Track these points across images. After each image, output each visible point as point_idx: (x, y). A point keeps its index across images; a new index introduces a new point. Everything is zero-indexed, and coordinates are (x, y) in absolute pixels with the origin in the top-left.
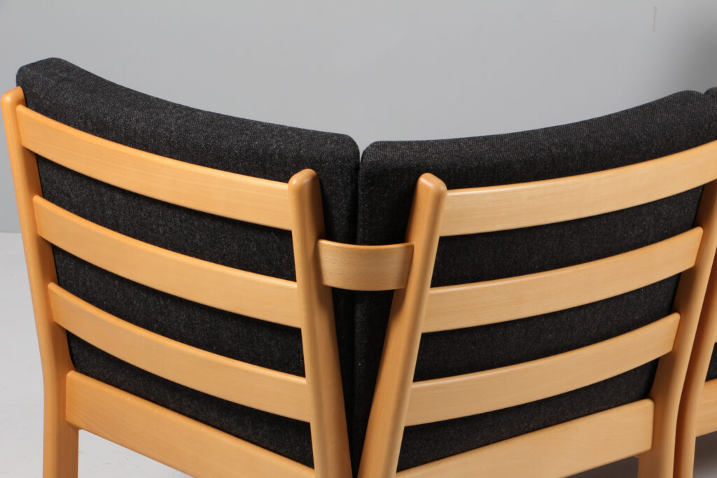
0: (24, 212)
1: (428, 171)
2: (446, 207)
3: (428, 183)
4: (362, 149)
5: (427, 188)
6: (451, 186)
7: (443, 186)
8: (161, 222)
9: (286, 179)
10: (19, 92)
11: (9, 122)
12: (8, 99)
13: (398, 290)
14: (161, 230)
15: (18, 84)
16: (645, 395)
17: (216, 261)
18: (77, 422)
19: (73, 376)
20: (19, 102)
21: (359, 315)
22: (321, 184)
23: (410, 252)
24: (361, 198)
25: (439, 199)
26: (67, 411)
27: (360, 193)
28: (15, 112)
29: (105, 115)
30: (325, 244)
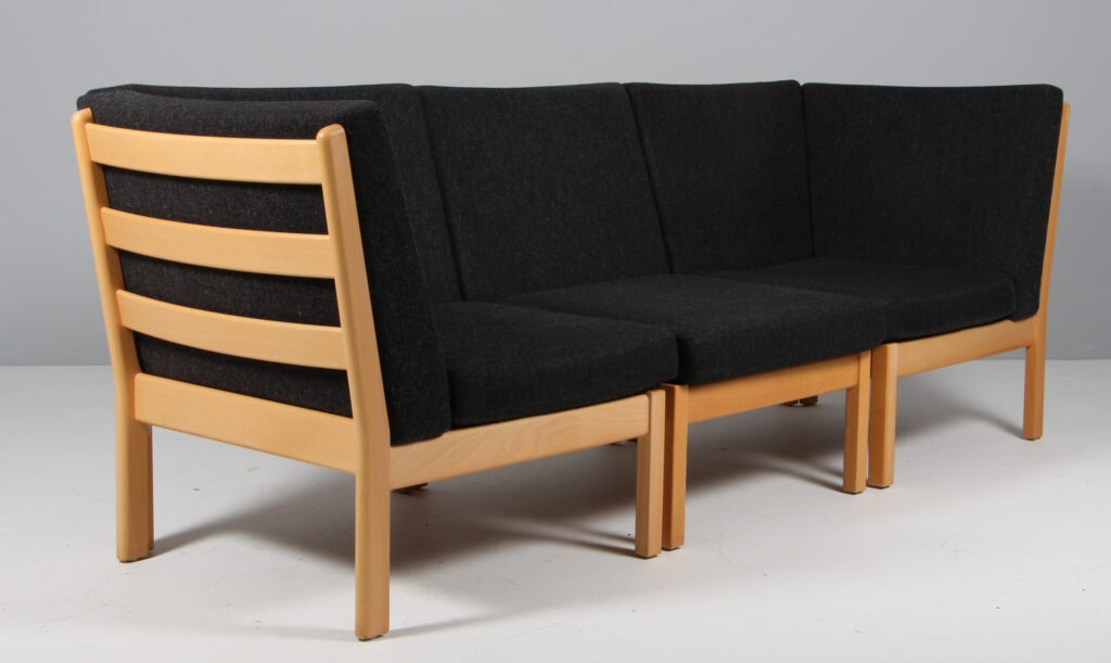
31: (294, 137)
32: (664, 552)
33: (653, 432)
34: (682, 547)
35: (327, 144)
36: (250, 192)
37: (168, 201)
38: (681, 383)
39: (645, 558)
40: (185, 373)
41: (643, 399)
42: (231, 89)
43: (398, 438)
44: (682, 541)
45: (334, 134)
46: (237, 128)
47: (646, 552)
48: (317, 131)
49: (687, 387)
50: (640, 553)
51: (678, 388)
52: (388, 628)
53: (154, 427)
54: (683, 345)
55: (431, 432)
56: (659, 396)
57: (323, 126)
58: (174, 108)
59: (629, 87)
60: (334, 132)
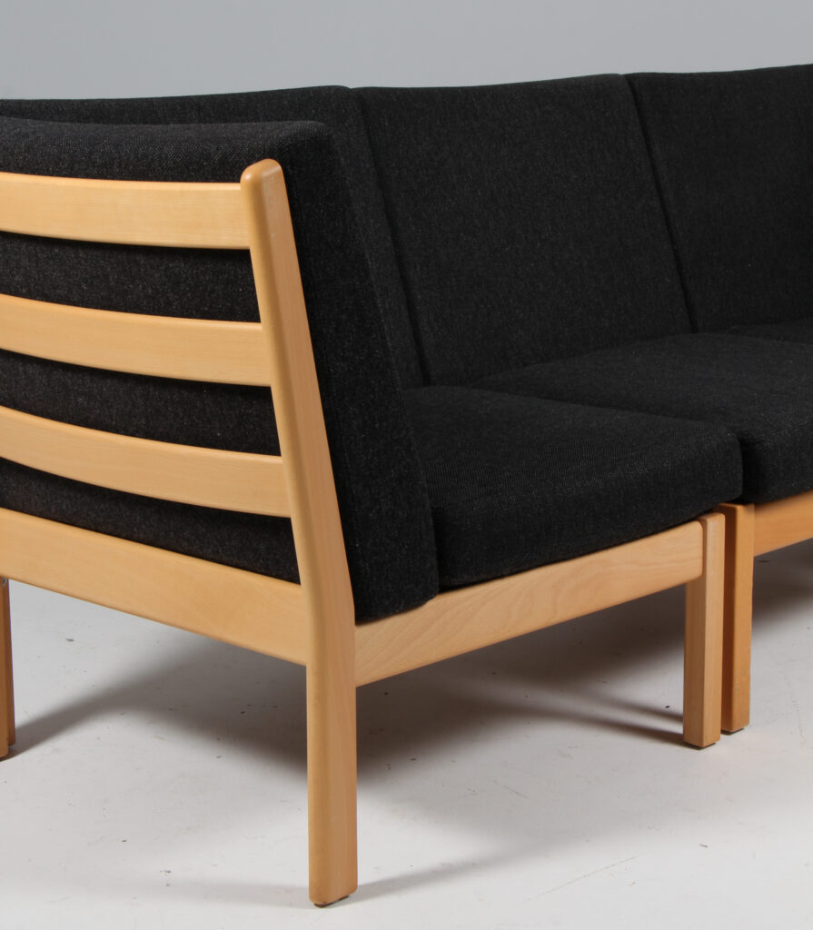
31: (206, 180)
32: (723, 736)
33: (710, 574)
34: (746, 728)
35: (257, 189)
36: (141, 259)
37: (22, 270)
38: (743, 501)
39: (698, 748)
40: (53, 510)
41: (695, 528)
42: (103, 101)
43: (365, 613)
44: (746, 721)
45: (266, 174)
46: (120, 166)
47: (701, 739)
48: (242, 170)
49: (752, 506)
50: (691, 740)
51: (740, 509)
52: (356, 886)
53: (11, 582)
54: (748, 450)
55: (409, 599)
56: (716, 523)
57: (249, 164)
58: (26, 135)
59: (631, 79)
60: (267, 171)
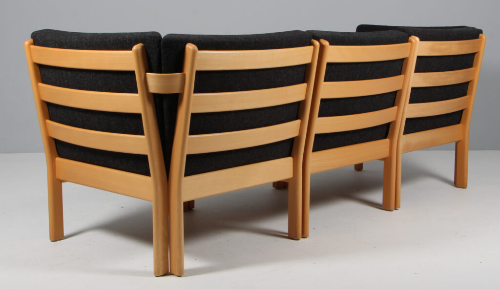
0: (35, 90)
1: (190, 42)
2: (198, 57)
3: (190, 47)
4: (163, 37)
5: (189, 49)
6: (200, 49)
7: (196, 48)
8: (85, 79)
9: (130, 49)
10: (32, 40)
11: (27, 52)
12: (27, 43)
13: (181, 93)
14: (85, 83)
15: (31, 38)
16: (289, 155)
17: (107, 91)
18: (61, 178)
19: (58, 159)
20: (32, 44)
21: (165, 105)
22: (146, 49)
23: (184, 77)
24: (162, 53)
25: (194, 53)
26: (57, 174)
27: (162, 51)
28: (30, 49)
29: (62, 39)
30: (149, 74)
